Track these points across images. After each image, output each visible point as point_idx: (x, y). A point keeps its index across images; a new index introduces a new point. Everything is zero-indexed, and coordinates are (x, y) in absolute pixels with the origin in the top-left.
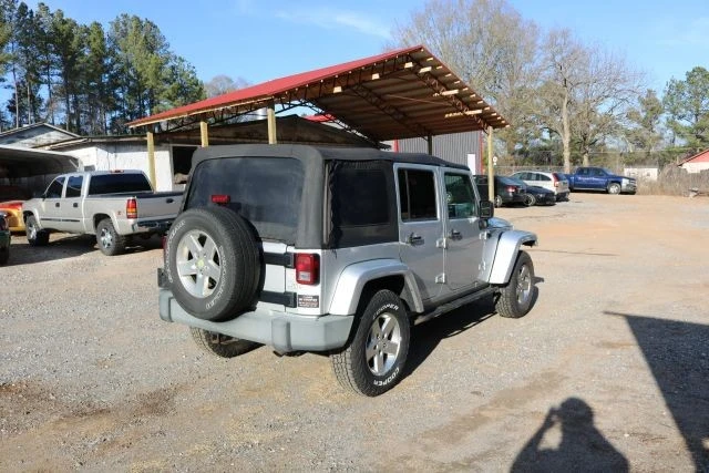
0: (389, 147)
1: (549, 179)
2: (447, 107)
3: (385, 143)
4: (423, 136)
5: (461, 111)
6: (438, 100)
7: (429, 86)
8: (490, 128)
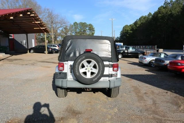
0: (12, 36)
1: (57, 47)
2: (35, 26)
3: (11, 35)
4: (25, 33)
5: (39, 27)
6: (33, 23)
7: (32, 20)
8: (45, 33)
